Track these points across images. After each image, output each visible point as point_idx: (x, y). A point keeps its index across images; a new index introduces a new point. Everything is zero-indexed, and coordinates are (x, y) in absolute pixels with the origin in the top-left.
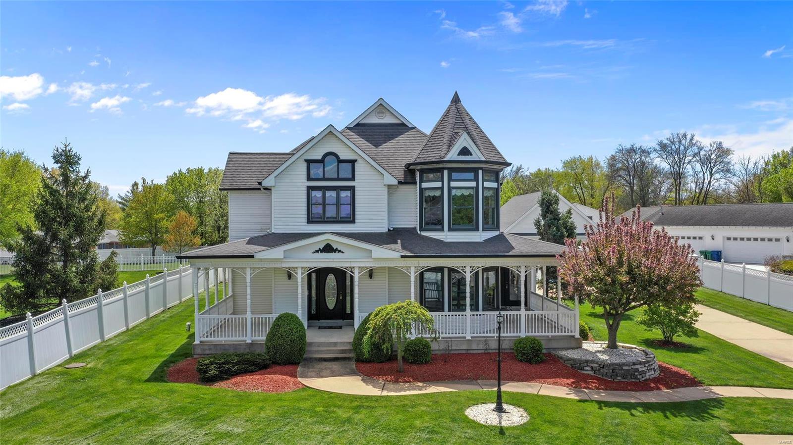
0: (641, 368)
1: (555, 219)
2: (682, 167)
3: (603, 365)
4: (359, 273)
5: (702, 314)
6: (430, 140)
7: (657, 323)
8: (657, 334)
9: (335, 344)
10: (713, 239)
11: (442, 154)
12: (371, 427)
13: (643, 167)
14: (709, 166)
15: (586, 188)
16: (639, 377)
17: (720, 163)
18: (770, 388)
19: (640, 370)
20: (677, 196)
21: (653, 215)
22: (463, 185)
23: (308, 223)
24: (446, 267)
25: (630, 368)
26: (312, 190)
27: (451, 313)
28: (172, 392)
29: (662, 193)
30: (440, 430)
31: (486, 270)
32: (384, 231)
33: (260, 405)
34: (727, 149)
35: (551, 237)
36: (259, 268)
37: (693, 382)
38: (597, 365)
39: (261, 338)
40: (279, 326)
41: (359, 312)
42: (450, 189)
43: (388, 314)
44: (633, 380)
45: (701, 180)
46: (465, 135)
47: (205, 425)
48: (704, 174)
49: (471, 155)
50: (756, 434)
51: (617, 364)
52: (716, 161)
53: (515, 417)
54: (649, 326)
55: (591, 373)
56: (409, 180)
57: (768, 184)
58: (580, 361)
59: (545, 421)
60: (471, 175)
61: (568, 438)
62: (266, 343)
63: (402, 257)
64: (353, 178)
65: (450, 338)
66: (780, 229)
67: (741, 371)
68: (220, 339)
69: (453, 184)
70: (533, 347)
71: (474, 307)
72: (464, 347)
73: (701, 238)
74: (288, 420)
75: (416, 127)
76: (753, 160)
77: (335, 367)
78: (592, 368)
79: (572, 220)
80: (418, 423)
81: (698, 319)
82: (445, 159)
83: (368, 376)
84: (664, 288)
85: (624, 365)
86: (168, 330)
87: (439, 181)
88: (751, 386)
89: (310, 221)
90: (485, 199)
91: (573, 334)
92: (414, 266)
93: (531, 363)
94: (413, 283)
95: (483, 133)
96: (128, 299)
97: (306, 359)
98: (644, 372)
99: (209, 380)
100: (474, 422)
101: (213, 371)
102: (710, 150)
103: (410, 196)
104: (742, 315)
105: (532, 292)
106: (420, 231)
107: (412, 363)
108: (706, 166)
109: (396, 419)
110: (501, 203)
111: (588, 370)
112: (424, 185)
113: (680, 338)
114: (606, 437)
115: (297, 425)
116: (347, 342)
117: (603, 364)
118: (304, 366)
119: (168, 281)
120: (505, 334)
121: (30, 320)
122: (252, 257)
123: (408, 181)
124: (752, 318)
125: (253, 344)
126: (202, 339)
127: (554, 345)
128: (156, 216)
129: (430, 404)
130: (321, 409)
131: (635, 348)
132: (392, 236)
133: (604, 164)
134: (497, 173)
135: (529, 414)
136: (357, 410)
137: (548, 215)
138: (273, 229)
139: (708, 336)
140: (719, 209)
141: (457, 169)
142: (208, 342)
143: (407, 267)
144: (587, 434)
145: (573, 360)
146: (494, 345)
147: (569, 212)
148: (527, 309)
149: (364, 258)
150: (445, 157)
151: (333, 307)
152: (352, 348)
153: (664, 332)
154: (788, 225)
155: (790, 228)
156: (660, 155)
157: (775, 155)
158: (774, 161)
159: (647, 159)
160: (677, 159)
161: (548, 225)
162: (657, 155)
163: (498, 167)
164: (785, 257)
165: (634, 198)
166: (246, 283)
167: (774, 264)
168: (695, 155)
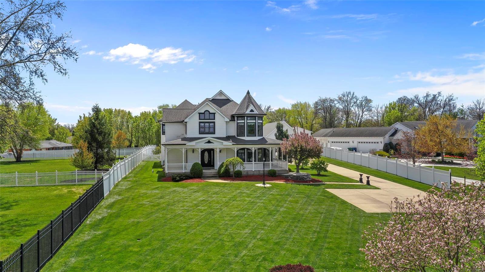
0: (305, 177)
1: (282, 133)
2: (349, 108)
3: (294, 176)
4: (219, 150)
6: (240, 106)
7: (315, 168)
8: (315, 172)
9: (211, 173)
10: (353, 143)
11: (245, 111)
12: (231, 187)
13: (331, 108)
14: (362, 108)
15: (304, 118)
17: (367, 107)
20: (347, 123)
21: (330, 132)
22: (251, 121)
24: (246, 148)
25: (302, 177)
26: (201, 123)
27: (248, 163)
30: (249, 187)
31: (259, 149)
32: (225, 137)
34: (370, 99)
35: (280, 139)
36: (187, 148)
37: (320, 182)
39: (188, 171)
40: (194, 166)
41: (218, 163)
42: (247, 122)
43: (230, 161)
44: (303, 180)
45: (358, 115)
46: (252, 106)
48: (359, 112)
49: (254, 112)
51: (298, 176)
52: (365, 105)
53: (268, 185)
54: (312, 169)
55: (291, 179)
56: (233, 119)
57: (387, 117)
58: (288, 176)
59: (276, 186)
60: (254, 118)
61: (281, 188)
62: (190, 172)
63: (233, 144)
64: (214, 119)
65: (248, 170)
66: (379, 138)
68: (174, 171)
69: (248, 121)
70: (273, 172)
71: (255, 161)
72: (252, 173)
73: (348, 142)
74: (208, 186)
75: (234, 101)
76: (380, 106)
77: (213, 178)
78: (291, 177)
79: (287, 133)
80: (243, 186)
81: (328, 166)
85: (300, 176)
88: (337, 182)
89: (200, 134)
90: (258, 126)
91: (286, 170)
92: (236, 148)
93: (273, 177)
94: (236, 153)
95: (257, 104)
97: (203, 177)
98: (306, 179)
99: (178, 181)
100: (257, 186)
101: (178, 178)
102: (362, 100)
103: (233, 125)
105: (274, 159)
106: (237, 136)
107: (237, 177)
108: (360, 108)
109: (237, 186)
110: (263, 127)
112: (238, 121)
113: (322, 173)
114: (292, 188)
115: (211, 187)
116: (215, 172)
120: (266, 169)
122: (185, 144)
125: (185, 173)
126: (168, 171)
127: (280, 172)
131: (305, 173)
132: (228, 138)
133: (312, 106)
134: (262, 118)
135: (272, 185)
137: (279, 131)
138: (188, 136)
139: (330, 172)
141: (249, 116)
142: (170, 172)
143: (234, 148)
144: (287, 188)
145: (286, 176)
146: (262, 173)
147: (287, 130)
148: (272, 161)
149: (220, 145)
150: (245, 113)
151: (207, 162)
152: (217, 173)
153: (317, 171)
154: (381, 136)
155: (382, 137)
156: (339, 102)
157: (390, 104)
158: (390, 106)
159: (333, 104)
160: (346, 105)
161: (279, 135)
162: (337, 102)
163: (262, 116)
164: (380, 150)
165: (327, 124)
166: (183, 153)
167: (373, 152)
168: (355, 103)
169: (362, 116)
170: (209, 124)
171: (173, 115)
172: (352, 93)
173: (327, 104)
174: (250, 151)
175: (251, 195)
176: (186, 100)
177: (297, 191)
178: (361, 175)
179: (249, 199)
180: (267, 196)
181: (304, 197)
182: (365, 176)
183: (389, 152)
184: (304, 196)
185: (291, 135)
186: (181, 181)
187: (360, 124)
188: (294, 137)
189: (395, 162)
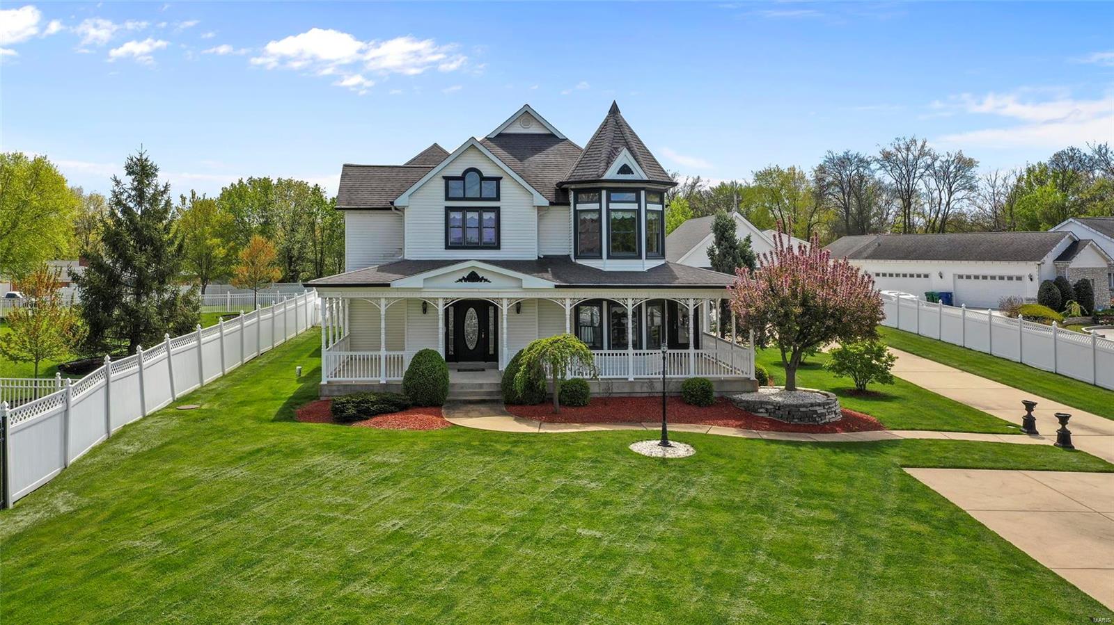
0: (820, 410)
1: (731, 247)
2: (911, 182)
3: (779, 407)
4: (508, 305)
5: (897, 358)
6: (586, 156)
7: (850, 369)
8: (848, 381)
9: (481, 385)
10: (941, 277)
11: (601, 172)
12: (532, 457)
13: (862, 181)
14: (947, 181)
15: (787, 209)
16: (817, 419)
17: (961, 178)
18: (959, 432)
19: (819, 412)
20: (907, 221)
21: (867, 246)
22: (623, 206)
23: (446, 249)
24: (605, 300)
25: (808, 409)
26: (451, 211)
27: (611, 352)
28: (311, 430)
29: (890, 217)
30: (604, 460)
31: (651, 303)
32: (534, 259)
33: (412, 440)
34: (969, 159)
35: (726, 268)
36: (395, 298)
37: (877, 427)
38: (772, 407)
39: (396, 378)
40: (419, 363)
41: (508, 349)
42: (608, 210)
43: (543, 348)
44: (811, 423)
45: (937, 201)
46: (625, 152)
47: (357, 457)
48: (940, 192)
49: (633, 173)
50: (928, 467)
51: (793, 405)
52: (955, 175)
53: (680, 450)
54: (839, 372)
55: (766, 415)
56: (560, 200)
57: (1022, 206)
58: (755, 402)
59: (712, 454)
60: (632, 196)
61: (733, 468)
62: (404, 383)
63: (557, 287)
64: (498, 198)
65: (610, 379)
66: (1022, 264)
67: (933, 417)
68: (350, 379)
69: (612, 206)
70: (702, 388)
71: (637, 344)
72: (627, 390)
73: (926, 276)
74: (445, 452)
75: (567, 139)
76: (1002, 174)
77: (482, 409)
78: (767, 409)
79: (751, 249)
80: (580, 454)
81: (893, 363)
82: (603, 178)
83: (520, 417)
84: (840, 320)
85: (801, 406)
86: (274, 375)
87: (595, 202)
88: (939, 431)
89: (448, 247)
90: (649, 223)
91: (748, 376)
92: (569, 299)
93: (700, 406)
94: (568, 317)
95: (645, 148)
96: (224, 338)
97: (449, 401)
98: (823, 415)
99: (348, 420)
100: (638, 454)
101: (351, 411)
102: (947, 160)
103: (562, 220)
104: (956, 364)
105: (705, 334)
106: (575, 259)
107: (569, 405)
108: (942, 181)
109: (559, 451)
110: (667, 230)
111: (762, 412)
112: (579, 207)
113: (874, 386)
114: (772, 467)
115: (455, 456)
116: (494, 384)
117: (778, 405)
118: (448, 408)
119: (262, 320)
120: (671, 376)
121: (140, 353)
122: (388, 285)
123: (560, 202)
124: (967, 368)
125: (387, 385)
126: (330, 379)
127: (727, 388)
128: (209, 242)
129: (592, 439)
130: (477, 443)
131: (818, 392)
132: (543, 265)
133: (810, 176)
134: (660, 194)
135: (695, 448)
136: (515, 444)
137: (723, 242)
138: (405, 255)
139: (907, 385)
140: (949, 239)
141: (616, 189)
142: (337, 382)
143: (561, 299)
144: (754, 464)
145: (747, 402)
146: (659, 387)
147: (748, 239)
148: (697, 346)
149: (513, 288)
150: (602, 176)
151: (474, 346)
152: (501, 389)
153: (856, 380)
154: (1031, 260)
155: (1033, 263)
156: (883, 166)
157: (1029, 169)
158: (1029, 177)
159: (867, 172)
160: (904, 172)
161: (724, 255)
162: (879, 166)
163: (662, 187)
164: (1028, 300)
165: (850, 223)
166: (380, 315)
167: (1011, 308)
168: (928, 167)
169: (948, 204)
170: (480, 217)
171: (374, 185)
172: (919, 144)
173: (851, 172)
174: (619, 311)
175: (605, 504)
176: (435, 145)
177: (794, 483)
178: (1030, 406)
179: (594, 532)
180: (673, 513)
181: (832, 523)
182: (1046, 410)
183: (1066, 309)
184: (833, 517)
185: (764, 254)
186: (361, 419)
187: (945, 224)
188: (776, 264)
189: (1087, 340)
